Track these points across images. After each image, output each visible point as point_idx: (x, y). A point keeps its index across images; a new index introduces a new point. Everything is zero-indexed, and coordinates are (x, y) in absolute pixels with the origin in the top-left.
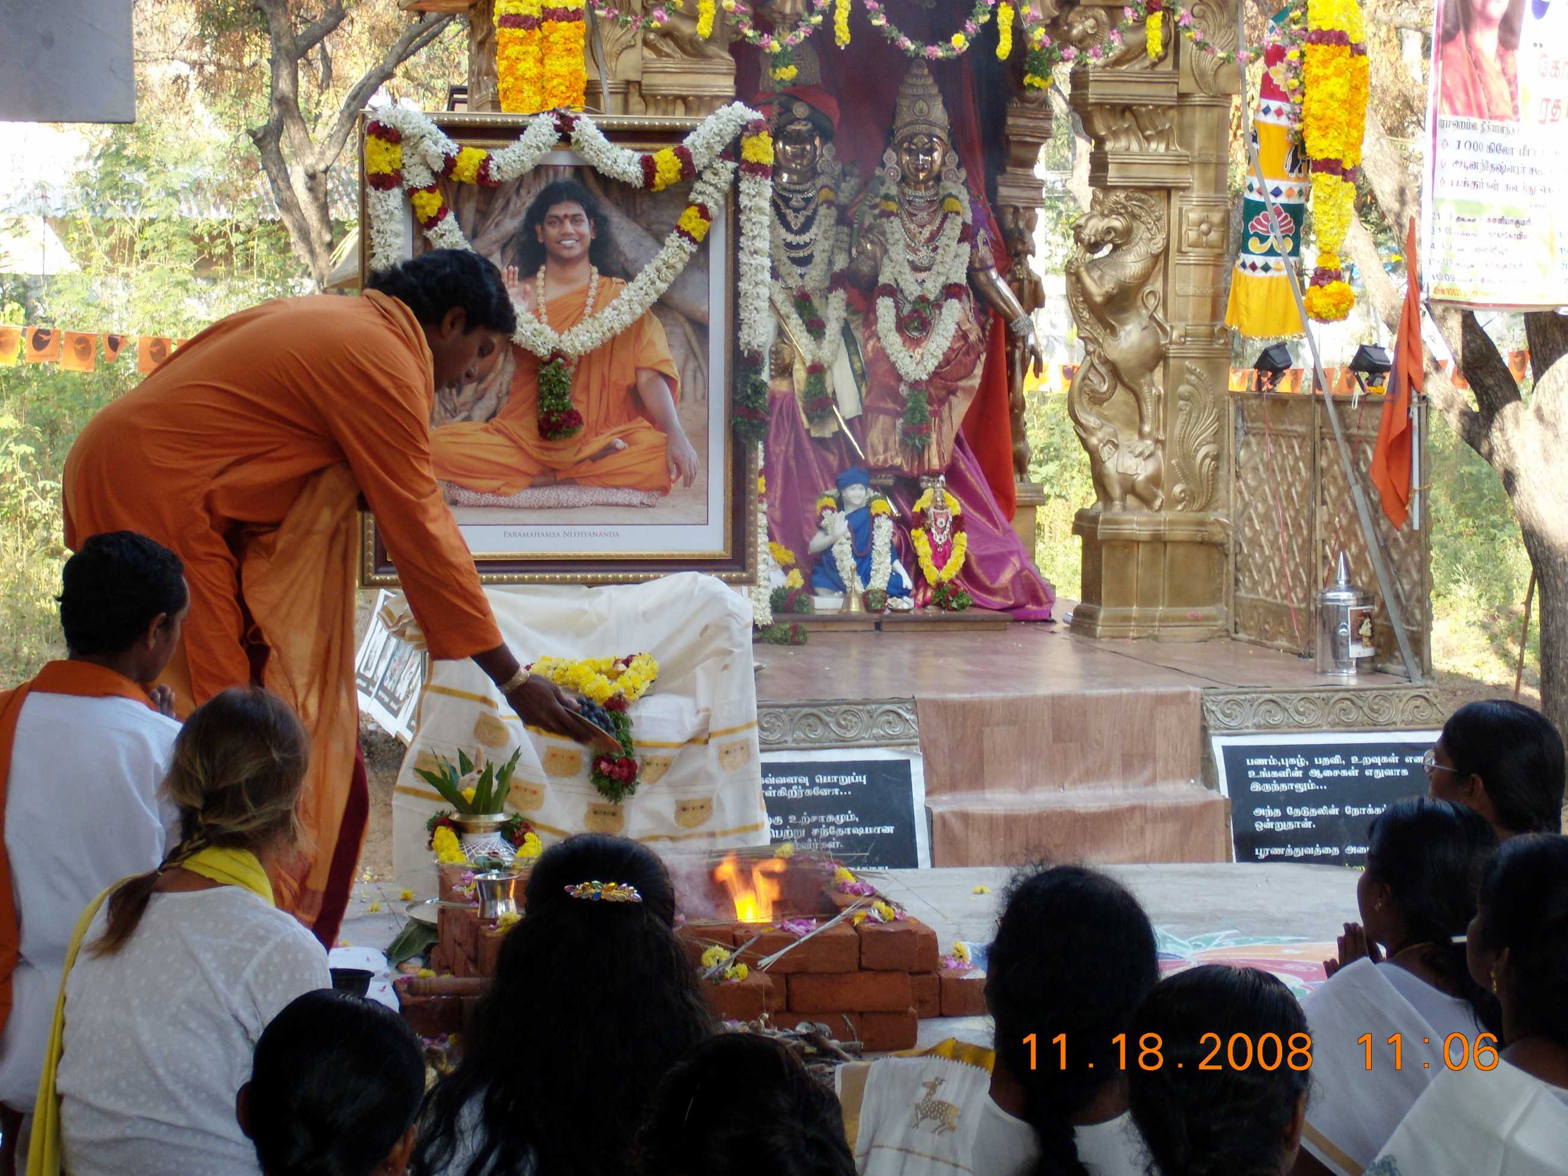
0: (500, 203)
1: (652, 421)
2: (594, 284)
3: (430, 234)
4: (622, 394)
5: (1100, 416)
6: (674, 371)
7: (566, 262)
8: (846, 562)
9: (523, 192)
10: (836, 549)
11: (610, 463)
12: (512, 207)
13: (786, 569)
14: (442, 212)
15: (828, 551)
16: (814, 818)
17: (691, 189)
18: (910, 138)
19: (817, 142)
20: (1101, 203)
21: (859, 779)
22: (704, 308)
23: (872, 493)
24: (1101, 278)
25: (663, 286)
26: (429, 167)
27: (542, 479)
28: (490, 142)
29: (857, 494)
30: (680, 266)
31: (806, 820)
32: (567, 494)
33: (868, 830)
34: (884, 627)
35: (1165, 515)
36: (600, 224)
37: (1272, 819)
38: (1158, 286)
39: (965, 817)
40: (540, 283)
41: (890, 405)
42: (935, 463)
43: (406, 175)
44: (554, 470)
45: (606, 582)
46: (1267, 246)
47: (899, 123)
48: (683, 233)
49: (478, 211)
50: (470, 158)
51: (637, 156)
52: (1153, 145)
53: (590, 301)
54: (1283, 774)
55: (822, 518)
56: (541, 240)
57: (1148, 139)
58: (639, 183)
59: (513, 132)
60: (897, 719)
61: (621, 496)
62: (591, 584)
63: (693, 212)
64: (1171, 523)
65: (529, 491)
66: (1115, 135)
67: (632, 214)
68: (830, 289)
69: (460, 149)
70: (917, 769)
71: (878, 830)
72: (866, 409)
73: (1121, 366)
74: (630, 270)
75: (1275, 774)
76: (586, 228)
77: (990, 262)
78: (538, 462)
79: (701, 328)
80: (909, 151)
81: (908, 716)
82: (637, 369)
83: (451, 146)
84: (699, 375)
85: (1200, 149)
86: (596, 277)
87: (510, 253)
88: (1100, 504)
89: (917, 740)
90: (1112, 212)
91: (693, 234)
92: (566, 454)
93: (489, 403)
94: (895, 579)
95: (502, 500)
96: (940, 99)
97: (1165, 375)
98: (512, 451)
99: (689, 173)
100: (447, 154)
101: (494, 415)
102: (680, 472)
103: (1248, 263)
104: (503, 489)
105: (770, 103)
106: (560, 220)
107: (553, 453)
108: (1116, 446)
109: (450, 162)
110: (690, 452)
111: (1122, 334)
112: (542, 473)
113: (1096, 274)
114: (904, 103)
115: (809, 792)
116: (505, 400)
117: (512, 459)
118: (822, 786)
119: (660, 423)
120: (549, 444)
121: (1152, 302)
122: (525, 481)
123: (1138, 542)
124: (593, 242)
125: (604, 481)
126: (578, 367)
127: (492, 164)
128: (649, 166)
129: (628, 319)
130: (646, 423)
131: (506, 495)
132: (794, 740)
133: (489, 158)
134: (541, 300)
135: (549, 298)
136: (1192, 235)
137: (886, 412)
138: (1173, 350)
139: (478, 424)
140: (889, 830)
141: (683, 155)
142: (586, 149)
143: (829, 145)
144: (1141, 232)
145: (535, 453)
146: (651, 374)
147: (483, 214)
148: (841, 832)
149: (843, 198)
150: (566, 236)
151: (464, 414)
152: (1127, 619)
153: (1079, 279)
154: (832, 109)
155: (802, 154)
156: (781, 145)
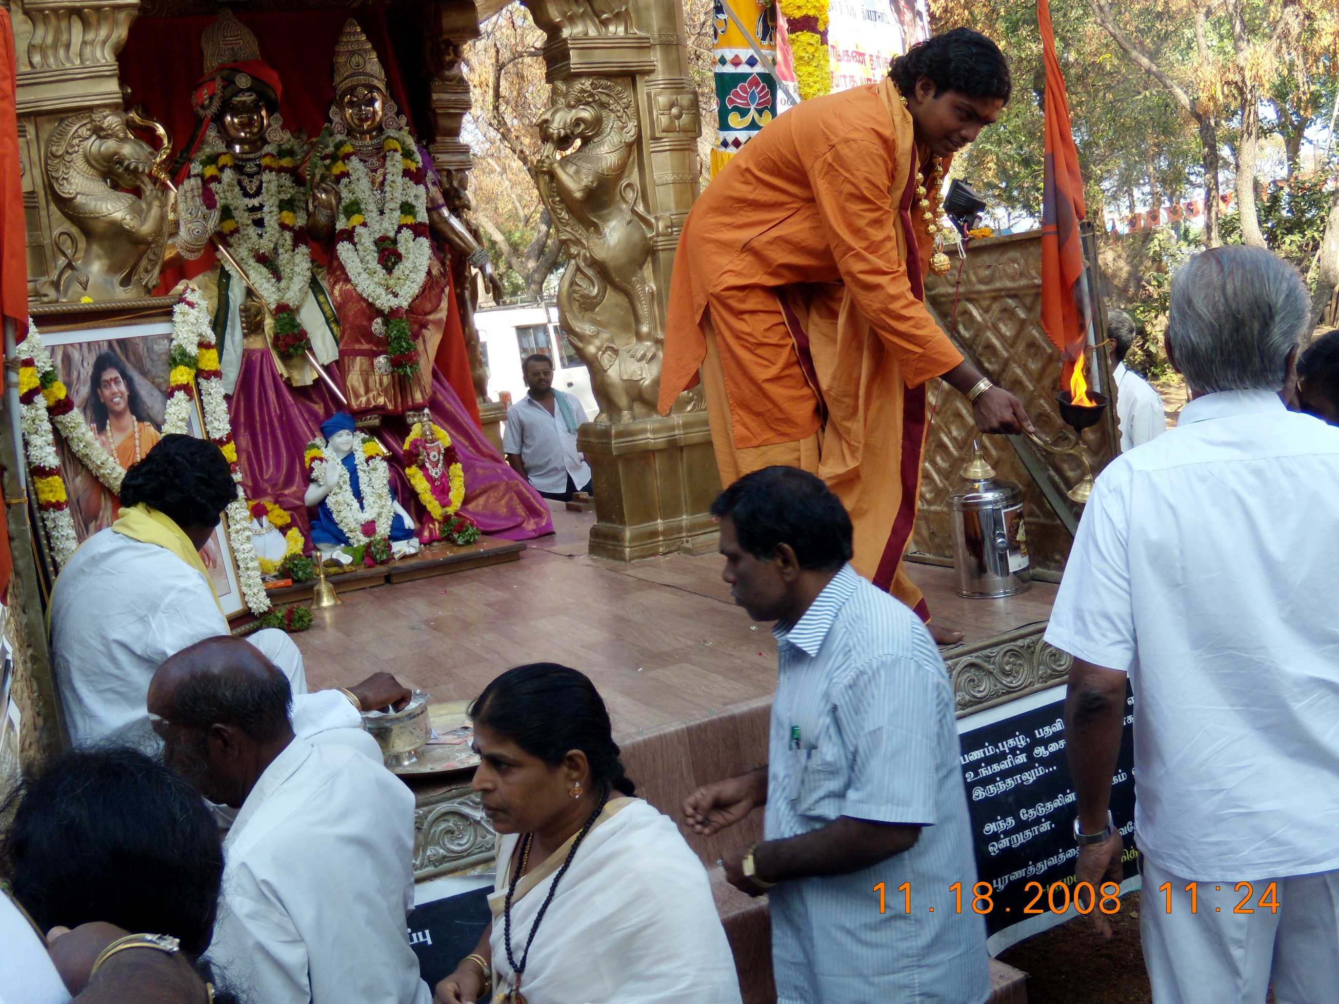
5: (594, 322)
10: (330, 502)
13: (284, 530)
15: (322, 503)
18: (352, 90)
19: (264, 113)
20: (565, 95)
24: (577, 172)
29: (345, 441)
34: (394, 580)
35: (677, 419)
37: (1008, 833)
38: (635, 177)
41: (366, 346)
42: (418, 397)
46: (748, 120)
47: (337, 79)
52: (612, 28)
54: (1005, 765)
55: (312, 469)
57: (605, 23)
64: (686, 425)
66: (571, 20)
72: (342, 353)
73: (611, 264)
75: (996, 768)
77: (441, 201)
80: (351, 104)
85: (660, 30)
88: (604, 415)
90: (579, 102)
94: (397, 521)
96: (374, 55)
97: (655, 271)
103: (730, 140)
105: (213, 80)
108: (616, 352)
111: (607, 231)
113: (571, 169)
114: (341, 59)
121: (630, 195)
123: (653, 452)
136: (664, 120)
137: (362, 353)
138: (661, 242)
143: (277, 115)
144: (611, 122)
152: (654, 534)
153: (552, 175)
154: (273, 77)
155: (250, 124)
156: (229, 118)
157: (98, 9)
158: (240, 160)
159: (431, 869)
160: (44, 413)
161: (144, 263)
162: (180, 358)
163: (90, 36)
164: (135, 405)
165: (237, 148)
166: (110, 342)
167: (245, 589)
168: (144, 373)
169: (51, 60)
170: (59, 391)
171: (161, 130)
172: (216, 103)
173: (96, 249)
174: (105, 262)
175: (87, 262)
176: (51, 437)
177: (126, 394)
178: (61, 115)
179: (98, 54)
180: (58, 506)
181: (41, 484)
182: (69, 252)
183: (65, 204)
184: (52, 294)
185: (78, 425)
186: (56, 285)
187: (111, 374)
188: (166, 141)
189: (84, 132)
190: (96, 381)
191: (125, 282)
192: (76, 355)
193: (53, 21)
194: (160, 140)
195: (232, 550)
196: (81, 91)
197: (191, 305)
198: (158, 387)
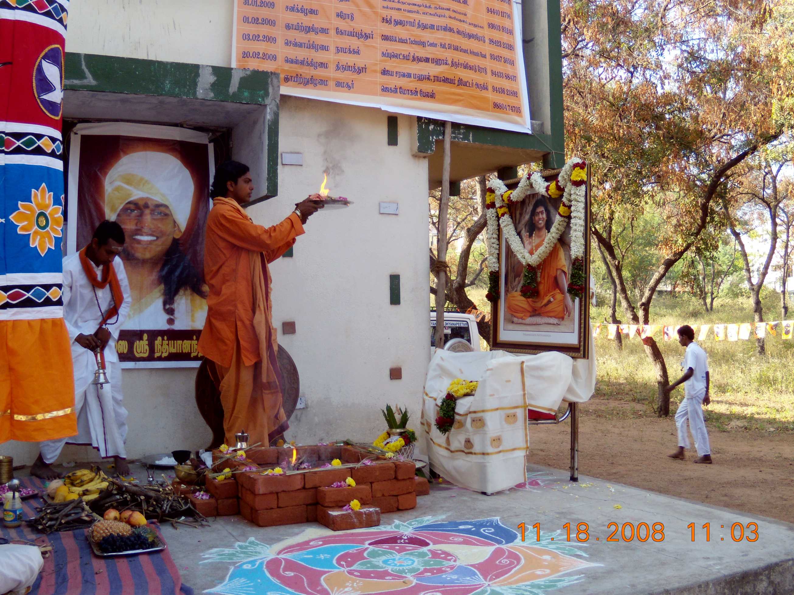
0: (525, 209)
1: (560, 290)
4: (553, 280)
6: (566, 270)
7: (540, 229)
11: (550, 307)
14: (504, 214)
17: (562, 196)
25: (555, 236)
26: (500, 200)
27: (534, 313)
30: (562, 227)
36: (548, 213)
40: (533, 238)
43: (496, 203)
44: (536, 310)
50: (507, 194)
51: (547, 185)
56: (534, 222)
76: (544, 216)
82: (557, 269)
83: (503, 190)
86: (545, 231)
92: (539, 305)
95: (523, 321)
98: (526, 303)
99: (560, 190)
100: (501, 194)
102: (567, 311)
104: (524, 317)
106: (538, 213)
107: (535, 304)
109: (502, 197)
110: (570, 303)
112: (533, 311)
117: (526, 306)
119: (562, 291)
120: (534, 300)
122: (529, 314)
124: (546, 221)
125: (548, 314)
126: (542, 269)
127: (511, 196)
128: (548, 189)
131: (524, 319)
133: (512, 193)
134: (534, 245)
135: (536, 244)
139: (518, 292)
141: (557, 182)
142: (533, 185)
145: (531, 303)
146: (561, 271)
150: (540, 219)
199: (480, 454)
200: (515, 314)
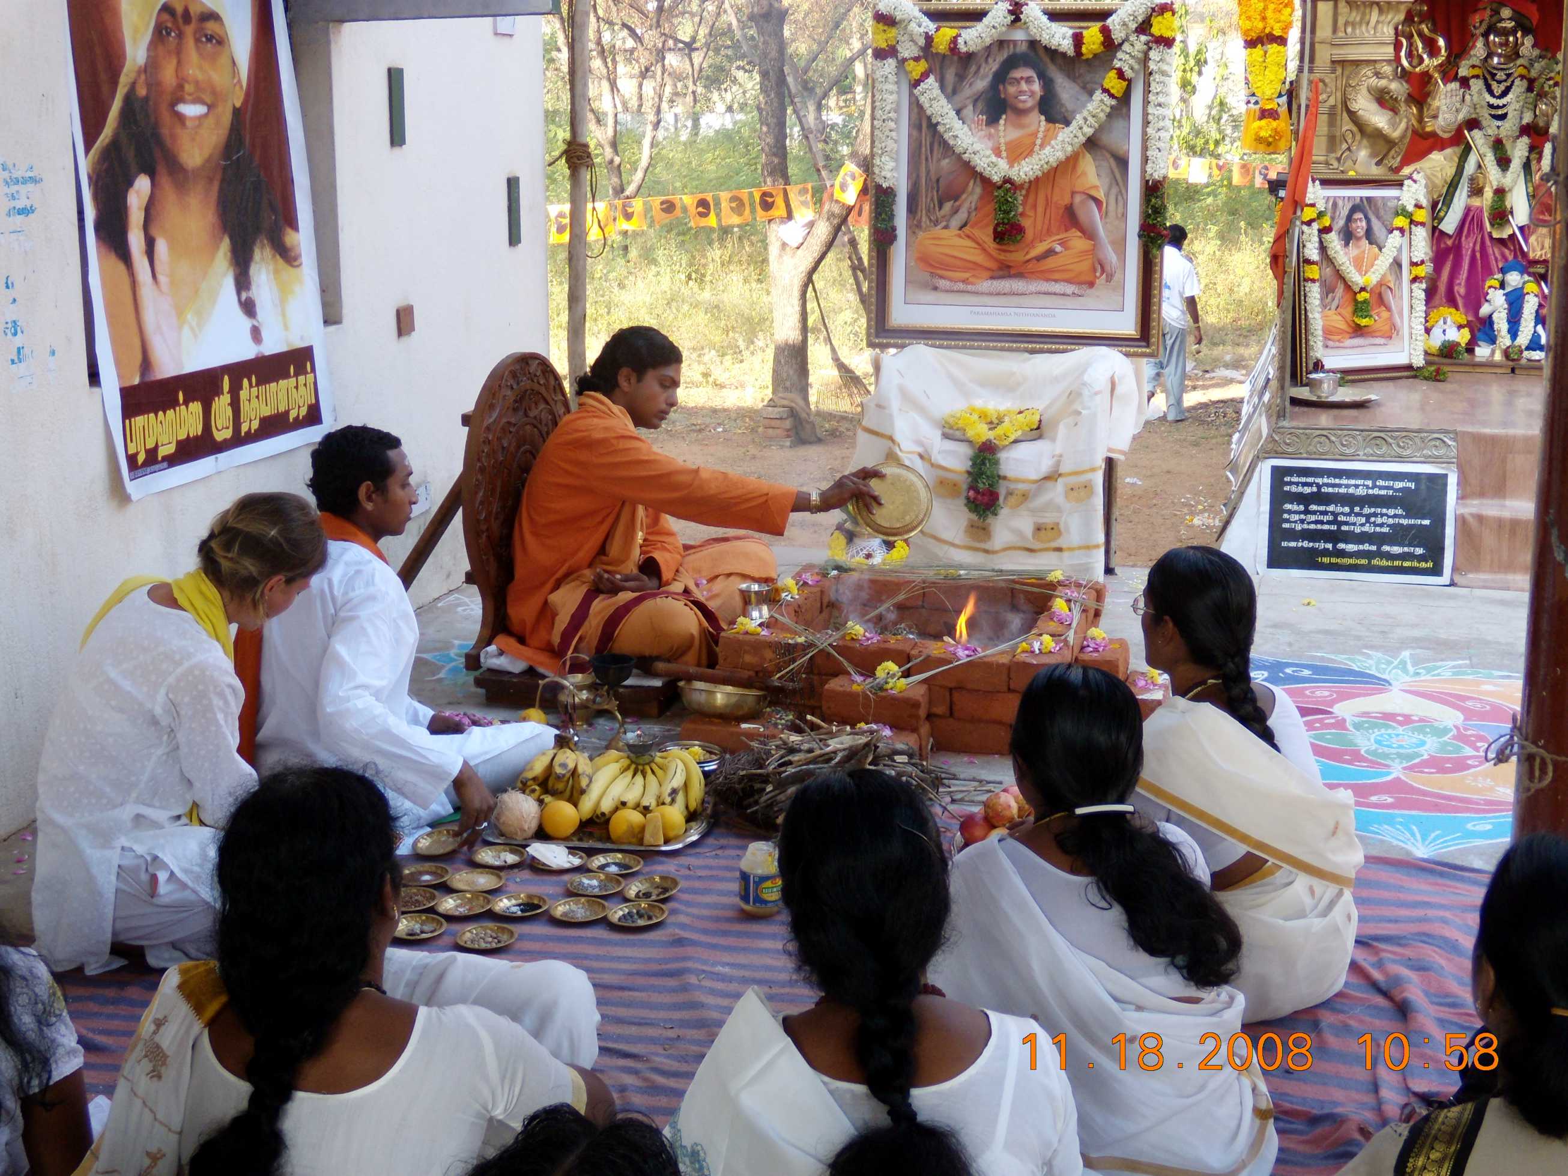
0: (973, 68)
1: (1083, 232)
2: (1042, 129)
3: (915, 91)
4: (1061, 211)
6: (1101, 195)
7: (1021, 112)
8: (1501, 324)
9: (990, 60)
10: (1495, 317)
11: (1051, 263)
12: (982, 70)
13: (1460, 328)
14: (925, 76)
15: (1490, 316)
16: (1373, 510)
17: (1114, 56)
19: (1519, 34)
21: (1409, 485)
22: (1126, 147)
23: (1526, 278)
25: (1089, 131)
26: (916, 44)
27: (1001, 273)
28: (960, 24)
29: (1514, 279)
30: (1102, 116)
31: (1367, 510)
32: (1018, 285)
33: (1412, 522)
34: (1517, 371)
36: (1048, 84)
39: (1480, 518)
40: (1001, 128)
41: (1546, 218)
43: (899, 48)
44: (1009, 267)
45: (1041, 351)
48: (1106, 91)
49: (956, 75)
50: (944, 36)
51: (1071, 32)
53: (1039, 142)
55: (1488, 294)
56: (1003, 96)
58: (1071, 52)
59: (977, 15)
60: (1442, 445)
61: (1058, 287)
62: (1033, 352)
63: (1113, 74)
65: (990, 282)
67: (1072, 76)
68: (1518, 137)
69: (938, 29)
70: (1453, 480)
71: (1419, 522)
72: (1531, 220)
74: (1069, 118)
76: (1037, 87)
78: (996, 260)
79: (1122, 162)
81: (1450, 443)
82: (1073, 193)
83: (930, 26)
84: (1120, 198)
86: (1043, 123)
87: (980, 105)
89: (1455, 460)
91: (1113, 91)
92: (1017, 257)
93: (962, 215)
94: (1536, 337)
95: (969, 288)
98: (978, 251)
99: (1110, 45)
100: (927, 33)
101: (965, 225)
102: (1103, 271)
104: (971, 279)
105: (1485, 9)
106: (1018, 81)
107: (1008, 255)
109: (929, 39)
110: (1110, 255)
112: (1000, 269)
115: (1371, 492)
116: (974, 214)
117: (979, 258)
118: (1381, 488)
119: (1089, 234)
120: (1004, 247)
122: (989, 274)
124: (1042, 97)
125: (1047, 276)
126: (1028, 190)
127: (960, 40)
128: (1078, 40)
129: (1061, 155)
130: (1079, 234)
131: (972, 284)
132: (1365, 454)
133: (959, 35)
134: (1002, 140)
135: (1008, 139)
137: (1544, 222)
139: (953, 231)
140: (1427, 522)
141: (1106, 31)
142: (1031, 28)
143: (1530, 37)
145: (994, 253)
146: (1084, 197)
147: (961, 77)
148: (1391, 521)
149: (1533, 74)
150: (1022, 93)
151: (944, 224)
154: (1532, 11)
155: (1506, 43)
156: (1492, 37)
157: (1389, 3)
158: (1494, 68)
159: (1422, 459)
160: (1316, 233)
161: (1392, 152)
162: (1403, 212)
163: (1382, 18)
164: (1369, 234)
165: (1496, 60)
166: (1361, 198)
167: (1412, 352)
168: (1378, 218)
169: (1358, 31)
170: (1326, 222)
171: (1441, 42)
172: (1484, 26)
173: (1365, 142)
174: (1369, 150)
175: (1358, 149)
176: (1317, 245)
177: (1365, 227)
178: (1357, 63)
179: (1385, 30)
180: (1313, 281)
181: (1307, 267)
182: (1350, 141)
183: (1352, 115)
184: (1336, 164)
185: (1333, 241)
186: (1339, 160)
187: (1359, 215)
188: (1443, 51)
189: (1369, 73)
190: (1349, 219)
191: (1378, 164)
192: (1340, 203)
193: (1362, 8)
194: (1439, 49)
195: (1411, 328)
196: (1372, 51)
197: (1415, 181)
198: (1386, 227)
199: (1080, 548)
200: (940, 272)
